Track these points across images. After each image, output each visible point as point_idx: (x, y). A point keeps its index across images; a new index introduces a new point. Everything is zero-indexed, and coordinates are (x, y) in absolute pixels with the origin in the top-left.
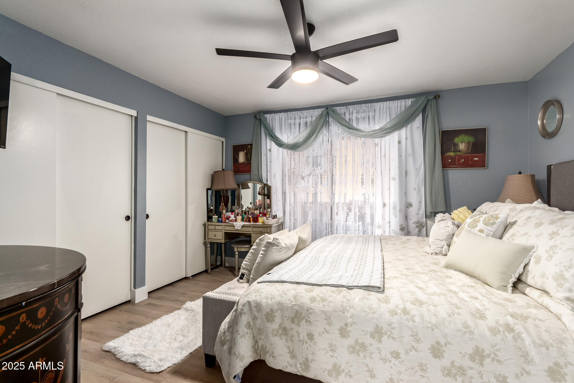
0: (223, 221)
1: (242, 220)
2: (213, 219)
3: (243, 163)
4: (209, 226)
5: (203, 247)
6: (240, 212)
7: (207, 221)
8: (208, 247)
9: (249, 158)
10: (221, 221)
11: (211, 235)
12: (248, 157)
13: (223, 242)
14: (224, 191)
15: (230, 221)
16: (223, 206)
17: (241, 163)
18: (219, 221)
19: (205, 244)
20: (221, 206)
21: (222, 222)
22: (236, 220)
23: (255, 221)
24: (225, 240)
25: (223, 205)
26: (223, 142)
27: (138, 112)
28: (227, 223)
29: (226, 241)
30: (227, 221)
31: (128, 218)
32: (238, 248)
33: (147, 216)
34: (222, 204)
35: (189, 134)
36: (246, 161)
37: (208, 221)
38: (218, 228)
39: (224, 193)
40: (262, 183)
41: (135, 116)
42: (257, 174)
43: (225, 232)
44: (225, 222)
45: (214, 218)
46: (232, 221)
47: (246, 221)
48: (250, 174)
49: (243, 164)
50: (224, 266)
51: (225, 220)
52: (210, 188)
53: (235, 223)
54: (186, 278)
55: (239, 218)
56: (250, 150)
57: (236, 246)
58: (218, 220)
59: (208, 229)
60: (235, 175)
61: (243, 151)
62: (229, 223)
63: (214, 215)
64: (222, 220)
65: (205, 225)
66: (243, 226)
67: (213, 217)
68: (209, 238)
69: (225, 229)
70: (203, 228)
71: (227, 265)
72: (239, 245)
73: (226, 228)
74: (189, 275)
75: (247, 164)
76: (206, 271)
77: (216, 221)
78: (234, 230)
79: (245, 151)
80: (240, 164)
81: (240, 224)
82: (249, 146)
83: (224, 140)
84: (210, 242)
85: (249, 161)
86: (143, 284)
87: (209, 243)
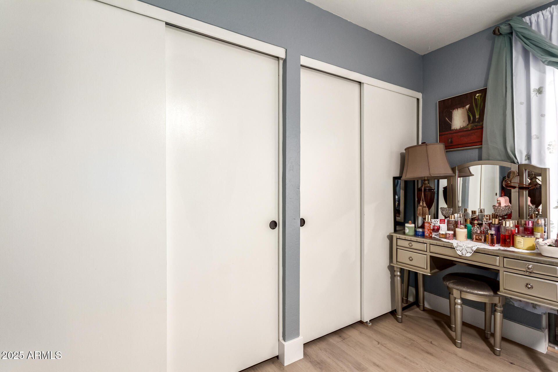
0: (427, 234)
1: (470, 236)
2: (406, 228)
3: (461, 130)
4: (399, 241)
5: (388, 274)
6: (462, 220)
7: (393, 231)
8: (398, 276)
9: (477, 117)
10: (420, 234)
11: (403, 257)
12: (474, 116)
13: (428, 273)
14: (425, 180)
15: (441, 236)
16: (425, 207)
17: (456, 130)
18: (417, 234)
19: (391, 269)
20: (420, 208)
21: (423, 235)
22: (455, 235)
23: (505, 244)
24: (431, 270)
25: (425, 205)
26: (418, 99)
27: (286, 50)
28: (435, 239)
29: (433, 271)
30: (434, 235)
31: (274, 225)
32: (462, 293)
33: (303, 222)
34: (421, 204)
35: (365, 87)
36: (469, 125)
37: (395, 231)
38: (415, 245)
39: (425, 184)
40: (514, 163)
41: (282, 58)
42: (500, 146)
43: (431, 256)
44: (431, 238)
45: (408, 227)
46: (445, 236)
47: (478, 240)
48: (481, 148)
49: (461, 132)
50: (422, 308)
51: (431, 233)
52: (398, 176)
53: (454, 242)
54: (361, 322)
55: (462, 232)
56: (479, 102)
57: (458, 287)
58: (415, 231)
59: (397, 246)
60: (447, 152)
61: (463, 106)
62: (440, 240)
63: (408, 223)
64: (423, 232)
65: (390, 238)
66: (477, 252)
67: (407, 225)
68: (398, 260)
69: (431, 251)
70: (387, 242)
71: (427, 306)
72: (464, 287)
73: (434, 249)
74: (366, 319)
75: (472, 129)
76: (393, 313)
77: (412, 233)
78: (453, 255)
79: (468, 106)
80: (454, 133)
81: (470, 246)
82: (477, 95)
83: (420, 95)
84: (401, 269)
85: (476, 124)
86: (296, 333)
87: (398, 270)
